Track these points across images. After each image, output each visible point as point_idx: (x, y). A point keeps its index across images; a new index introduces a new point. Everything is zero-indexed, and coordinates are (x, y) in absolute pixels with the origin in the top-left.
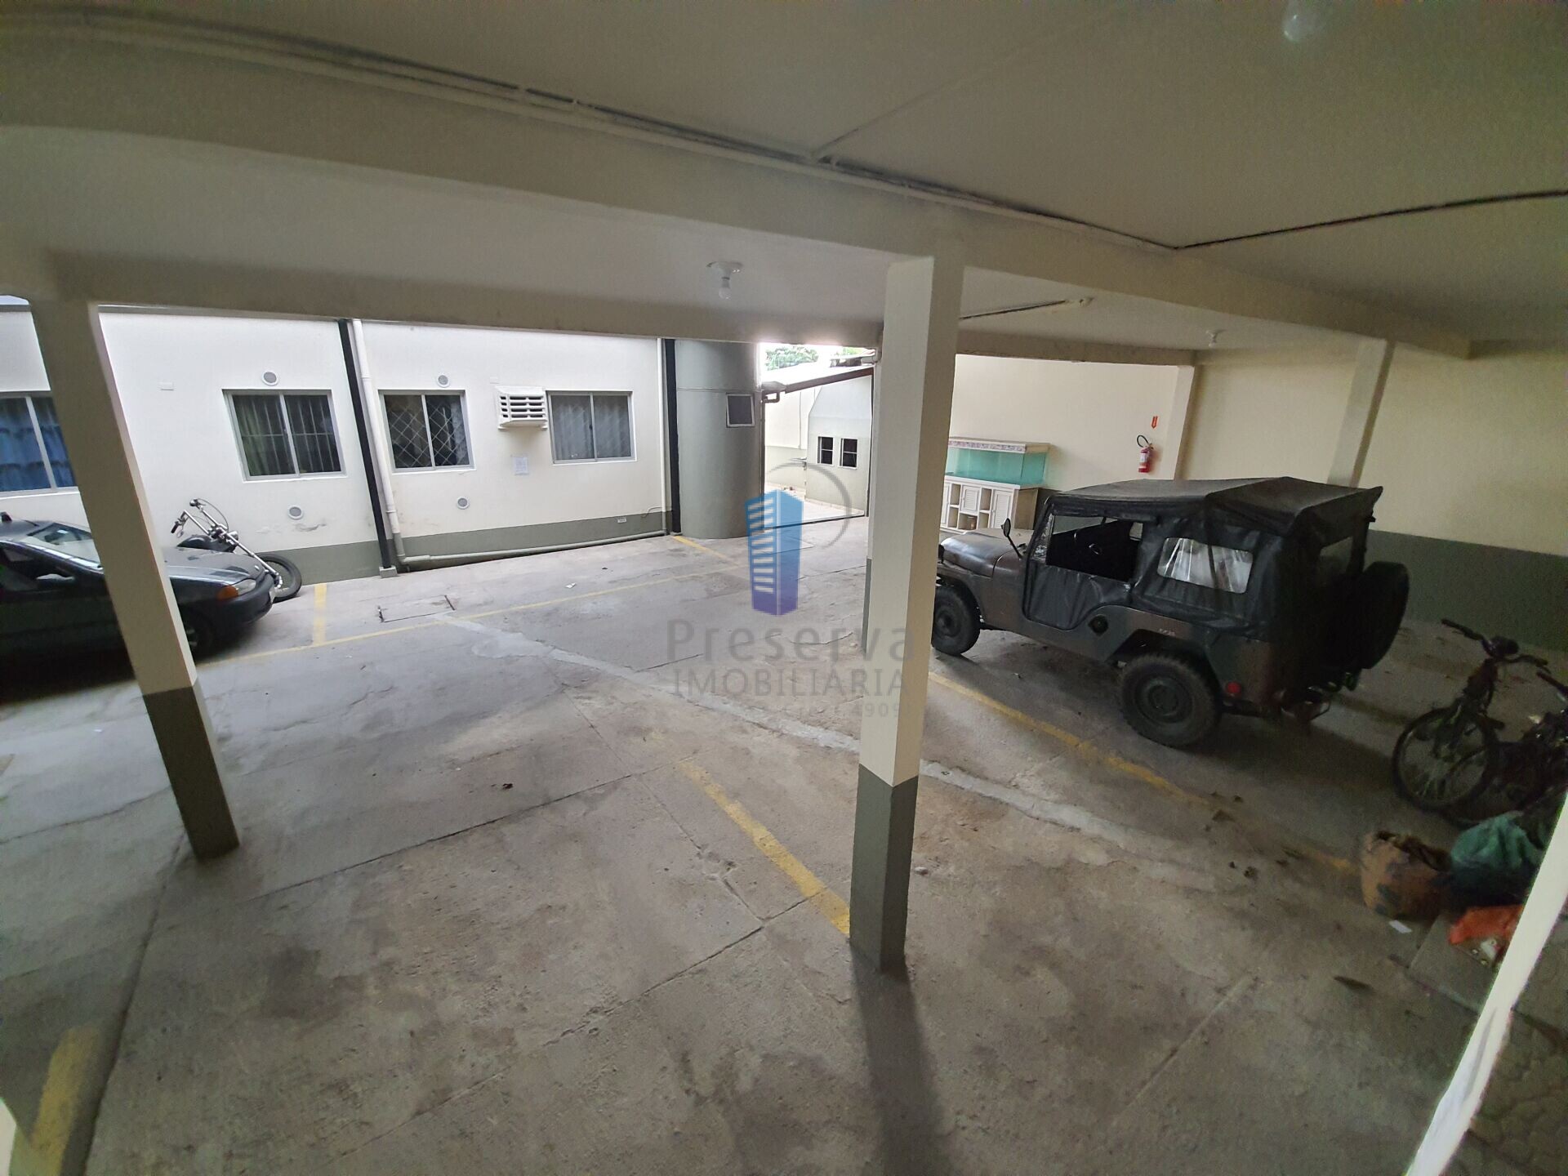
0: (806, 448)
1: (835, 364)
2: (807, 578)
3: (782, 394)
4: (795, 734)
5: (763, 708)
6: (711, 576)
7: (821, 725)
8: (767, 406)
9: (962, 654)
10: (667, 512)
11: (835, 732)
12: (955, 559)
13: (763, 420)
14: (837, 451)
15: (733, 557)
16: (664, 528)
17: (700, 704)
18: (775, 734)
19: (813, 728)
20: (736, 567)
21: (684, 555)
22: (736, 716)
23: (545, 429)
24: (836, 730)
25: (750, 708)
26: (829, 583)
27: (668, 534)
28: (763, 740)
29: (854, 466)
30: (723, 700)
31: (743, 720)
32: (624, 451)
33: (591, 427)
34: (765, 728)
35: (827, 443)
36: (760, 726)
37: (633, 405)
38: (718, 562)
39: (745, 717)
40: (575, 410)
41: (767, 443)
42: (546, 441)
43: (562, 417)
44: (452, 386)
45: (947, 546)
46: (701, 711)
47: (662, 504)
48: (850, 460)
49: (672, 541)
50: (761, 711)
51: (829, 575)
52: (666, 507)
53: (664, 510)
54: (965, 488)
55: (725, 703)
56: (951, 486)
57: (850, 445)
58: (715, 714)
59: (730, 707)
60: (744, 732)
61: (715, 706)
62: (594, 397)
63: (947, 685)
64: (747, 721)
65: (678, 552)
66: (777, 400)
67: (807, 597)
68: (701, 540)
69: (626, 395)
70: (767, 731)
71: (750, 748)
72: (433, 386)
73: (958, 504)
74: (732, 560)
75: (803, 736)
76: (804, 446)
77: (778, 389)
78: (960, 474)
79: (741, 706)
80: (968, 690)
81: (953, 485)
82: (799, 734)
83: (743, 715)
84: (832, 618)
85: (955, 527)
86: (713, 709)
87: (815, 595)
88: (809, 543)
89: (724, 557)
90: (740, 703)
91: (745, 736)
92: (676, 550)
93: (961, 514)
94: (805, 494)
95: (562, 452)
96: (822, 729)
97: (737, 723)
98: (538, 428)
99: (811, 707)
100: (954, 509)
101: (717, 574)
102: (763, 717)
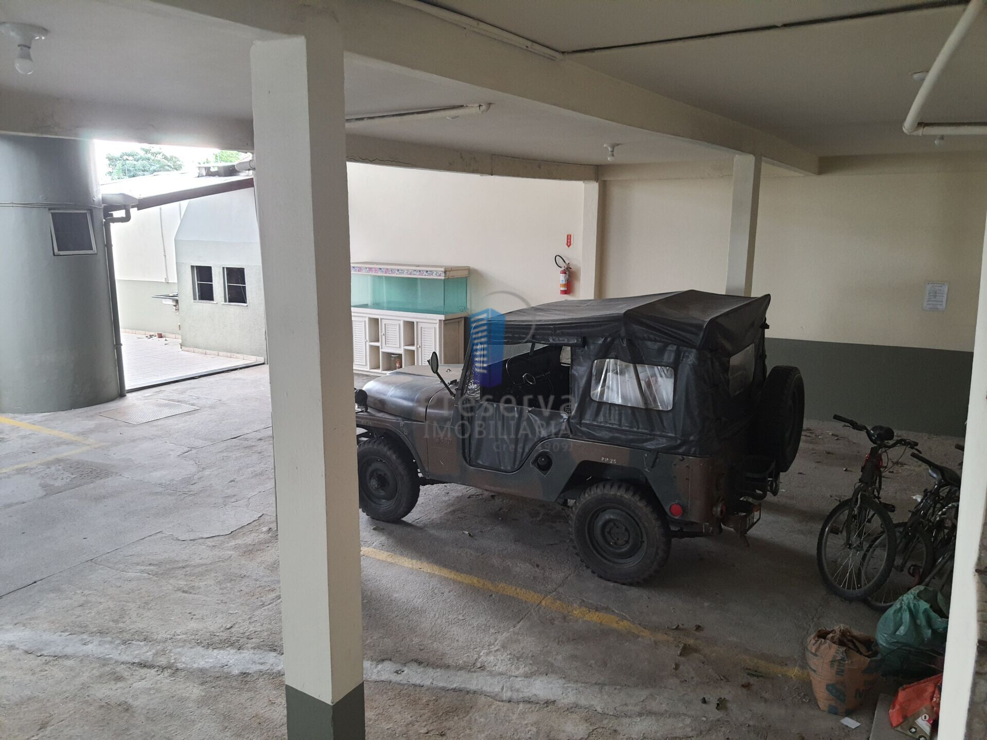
0: (176, 281)
1: (204, 173)
2: (194, 451)
3: (133, 211)
4: (195, 666)
5: (145, 640)
6: (48, 465)
7: (232, 645)
8: (114, 228)
11: (252, 651)
12: (382, 405)
13: (108, 245)
14: (219, 284)
15: (83, 434)
17: (45, 653)
18: (166, 673)
19: (222, 652)
20: (85, 448)
22: (105, 659)
24: (254, 648)
25: (124, 642)
26: (225, 454)
28: (149, 686)
29: (245, 302)
30: (82, 640)
31: (116, 662)
34: (151, 666)
35: (204, 274)
36: (143, 665)
38: (58, 445)
39: (117, 657)
41: (118, 276)
45: (369, 390)
46: (47, 663)
48: (237, 294)
50: (142, 643)
51: (225, 444)
54: (384, 322)
55: (85, 644)
56: (367, 320)
57: (236, 276)
58: (69, 663)
59: (94, 648)
60: (119, 679)
61: (69, 650)
63: (389, 560)
64: (123, 663)
66: (127, 218)
67: (196, 477)
68: (29, 416)
70: (153, 671)
71: (130, 701)
73: (378, 341)
74: (80, 439)
75: (207, 666)
76: (173, 279)
77: (128, 204)
78: (377, 305)
79: (111, 642)
80: (414, 561)
81: (370, 319)
82: (202, 663)
83: (115, 655)
84: (233, 500)
85: (378, 368)
86: (66, 657)
87: (207, 472)
88: (193, 405)
89: (65, 436)
90: (109, 639)
91: (120, 684)
93: (383, 353)
94: (180, 341)
96: (233, 651)
97: (107, 669)
99: (215, 624)
100: (371, 347)
101: (58, 461)
102: (145, 652)
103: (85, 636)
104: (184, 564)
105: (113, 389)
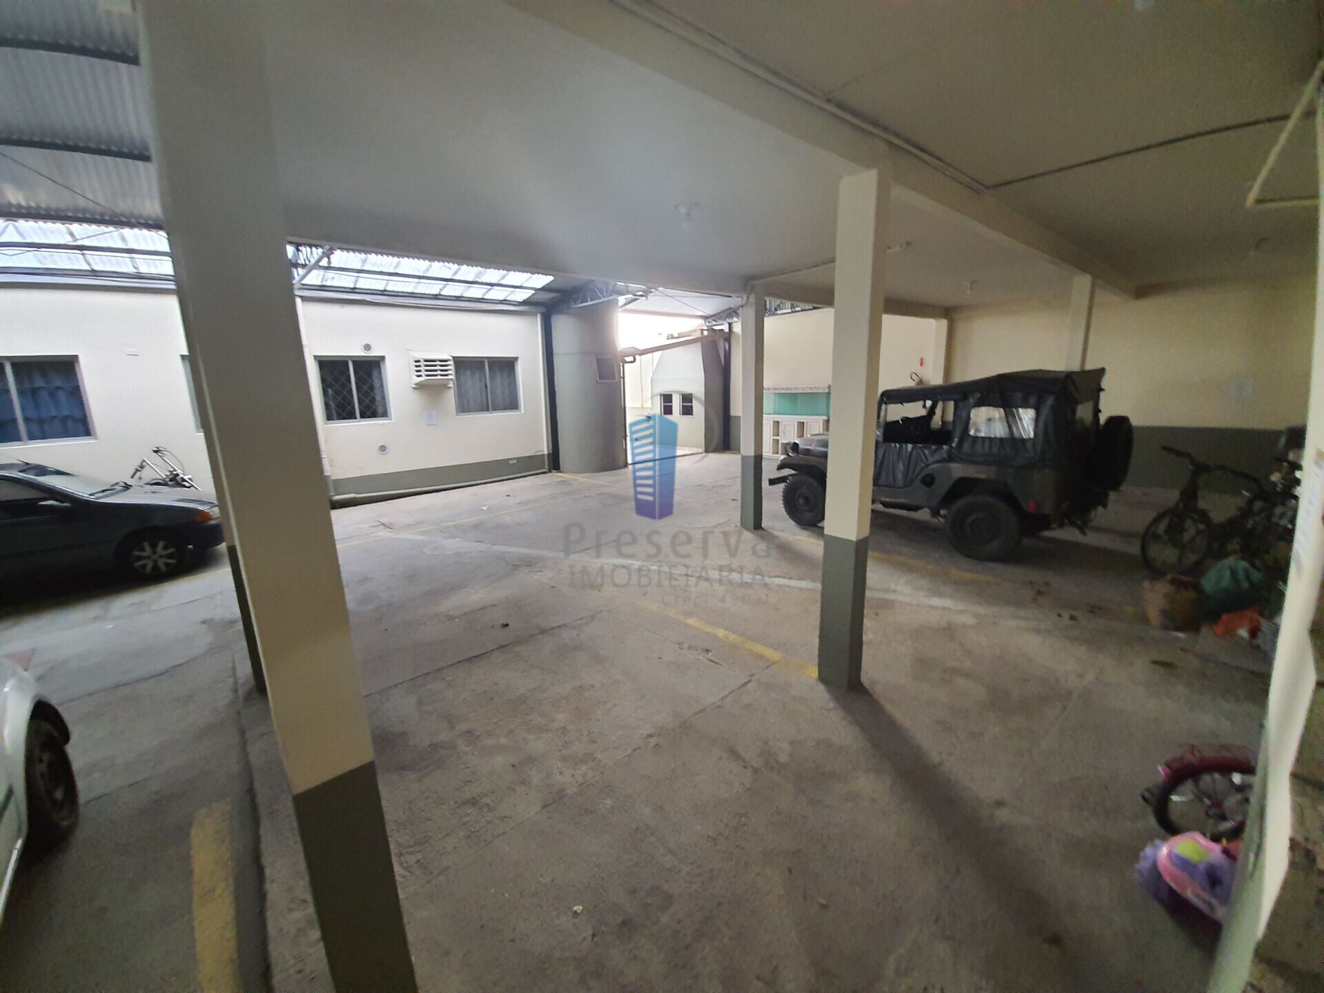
1: (670, 337)
10: (549, 454)
13: (623, 377)
14: (676, 404)
16: (547, 467)
21: (570, 484)
23: (450, 388)
27: (550, 472)
29: (692, 414)
32: (513, 405)
33: (486, 387)
35: (667, 398)
37: (520, 368)
40: (473, 373)
42: (451, 397)
43: (462, 378)
44: (375, 352)
47: (544, 448)
48: (687, 410)
49: (555, 476)
52: (548, 450)
53: (546, 452)
54: (783, 423)
56: (772, 422)
57: (687, 398)
62: (489, 362)
65: (560, 485)
66: (634, 361)
68: (580, 475)
69: (513, 360)
72: (359, 352)
73: (778, 435)
77: (634, 353)
78: (779, 412)
81: (774, 422)
85: (778, 453)
92: (557, 483)
93: (782, 444)
95: (464, 407)
98: (444, 386)
100: (774, 440)
105: (622, 463)
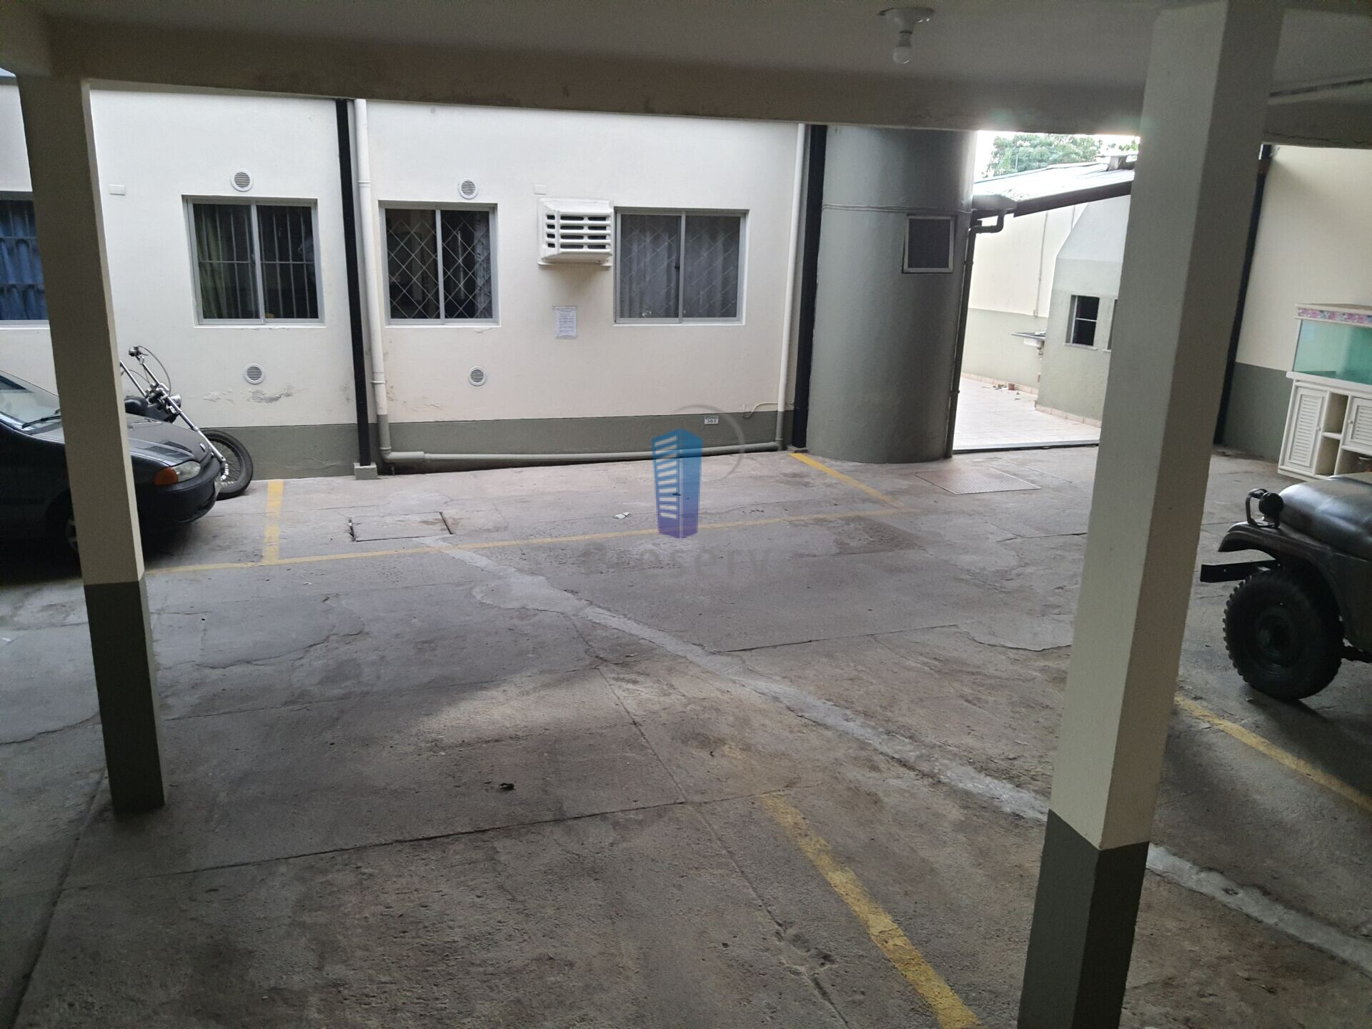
0: (1046, 315)
1: (1117, 165)
2: (1019, 540)
3: (1008, 218)
4: (961, 785)
5: (911, 738)
6: (848, 521)
7: (1010, 779)
8: (980, 238)
9: (1303, 701)
10: (786, 413)
11: (1033, 794)
13: (968, 263)
14: (1104, 323)
15: (892, 493)
16: (778, 438)
17: (806, 715)
18: (927, 781)
19: (996, 781)
20: (891, 511)
21: (807, 485)
22: (864, 743)
23: (608, 268)
24: (1036, 792)
25: (888, 733)
26: (1058, 552)
27: (784, 448)
28: (905, 787)
30: (845, 715)
31: (875, 750)
32: (726, 306)
33: (678, 268)
34: (912, 768)
35: (1087, 307)
36: (903, 763)
37: (750, 233)
38: (864, 501)
39: (878, 747)
40: (656, 240)
41: (970, 305)
42: (606, 286)
43: (635, 248)
44: (481, 197)
46: (806, 726)
47: (777, 399)
49: (790, 461)
50: (907, 740)
51: (1062, 540)
52: (786, 404)
53: (780, 409)
54: (1357, 402)
55: (847, 720)
56: (1327, 396)
58: (829, 734)
59: (855, 727)
60: (875, 768)
61: (830, 721)
62: (687, 217)
64: (881, 753)
65: (797, 479)
66: (998, 228)
67: (1014, 572)
68: (839, 463)
69: (738, 215)
70: (912, 774)
71: (881, 795)
72: (456, 195)
73: (1339, 431)
74: (888, 498)
75: (975, 791)
76: (1045, 313)
77: (1002, 208)
78: (1350, 375)
79: (873, 728)
81: (1333, 396)
82: (969, 786)
83: (875, 742)
84: (1056, 611)
85: (1329, 473)
86: (826, 727)
87: (1029, 570)
88: (1033, 482)
89: (872, 492)
90: (873, 723)
91: (873, 774)
92: (795, 475)
93: (1345, 452)
94: (1036, 397)
95: (629, 307)
96: (1009, 786)
97: (864, 754)
98: (596, 265)
99: (996, 749)
101: (859, 519)
102: (909, 752)
103: (848, 712)
104: (974, 670)
